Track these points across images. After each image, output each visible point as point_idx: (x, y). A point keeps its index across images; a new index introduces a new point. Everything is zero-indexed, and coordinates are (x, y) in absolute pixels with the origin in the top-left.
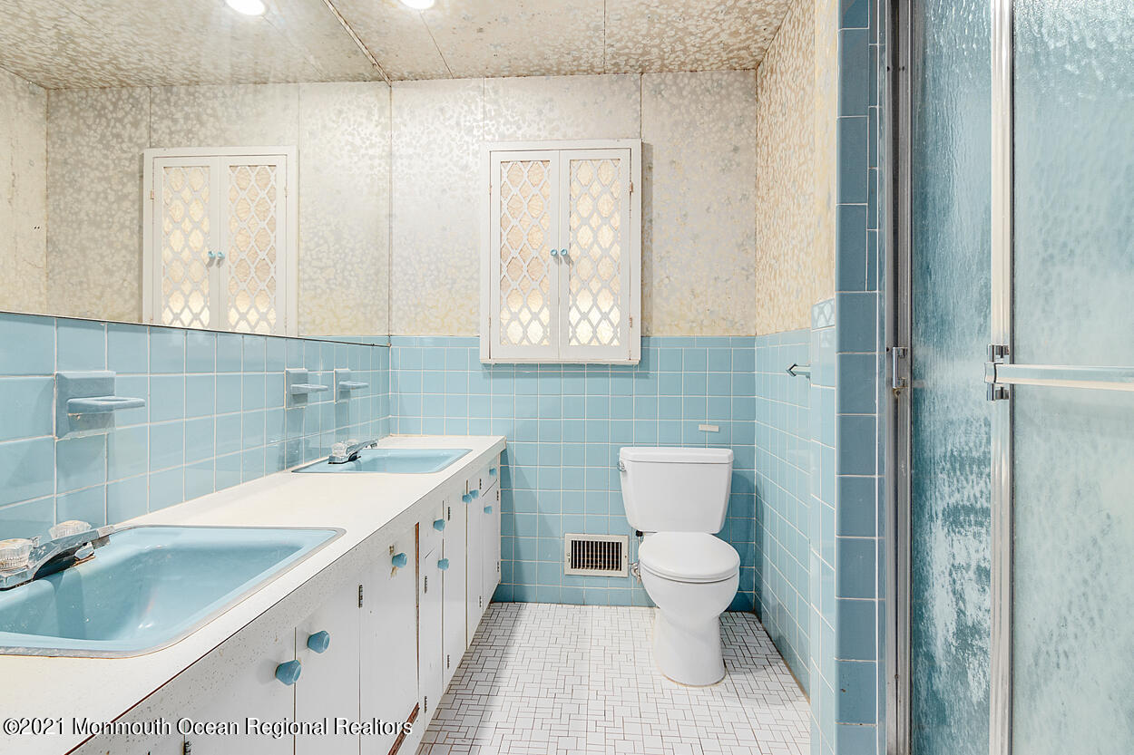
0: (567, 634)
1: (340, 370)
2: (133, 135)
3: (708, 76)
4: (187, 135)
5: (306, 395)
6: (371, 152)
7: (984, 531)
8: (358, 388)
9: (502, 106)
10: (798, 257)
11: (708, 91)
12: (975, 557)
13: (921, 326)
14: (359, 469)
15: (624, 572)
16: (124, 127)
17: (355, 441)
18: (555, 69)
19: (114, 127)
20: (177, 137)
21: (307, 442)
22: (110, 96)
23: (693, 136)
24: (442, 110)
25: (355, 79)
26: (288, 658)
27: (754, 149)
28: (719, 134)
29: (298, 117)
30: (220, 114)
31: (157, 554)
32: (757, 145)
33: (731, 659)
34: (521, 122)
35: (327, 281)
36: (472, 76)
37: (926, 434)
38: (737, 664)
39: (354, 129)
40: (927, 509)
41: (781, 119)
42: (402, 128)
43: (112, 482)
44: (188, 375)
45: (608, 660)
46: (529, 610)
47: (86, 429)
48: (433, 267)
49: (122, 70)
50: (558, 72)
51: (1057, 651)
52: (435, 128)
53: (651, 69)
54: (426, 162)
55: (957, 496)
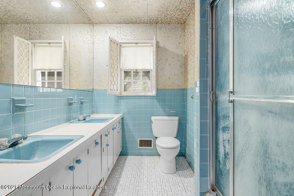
0: (138, 163)
1: (81, 97)
2: (25, 36)
3: (173, 25)
4: (39, 37)
5: (72, 104)
6: (88, 42)
7: (229, 132)
8: (86, 102)
9: (122, 31)
10: (194, 70)
11: (173, 28)
12: (227, 137)
13: (217, 87)
14: (86, 122)
15: (152, 148)
16: (22, 34)
17: (85, 115)
18: (135, 22)
19: (20, 34)
20: (37, 37)
21: (73, 116)
22: (19, 26)
23: (169, 40)
24: (106, 32)
25: (84, 23)
26: (72, 165)
27: (184, 43)
28: (175, 39)
29: (69, 32)
30: (48, 31)
31: (37, 142)
32: (185, 42)
33: (178, 167)
34: (126, 35)
35: (77, 75)
36: (114, 23)
37: (218, 111)
38: (180, 169)
39: (84, 36)
40: (218, 128)
41: (190, 36)
42: (96, 36)
43: (26, 125)
44: (43, 99)
45: (148, 169)
46: (129, 157)
47: (19, 112)
48: (104, 71)
49: (22, 19)
50: (136, 23)
51: (241, 156)
52: (105, 36)
53: (159, 23)
54: (103, 45)
55: (224, 124)
